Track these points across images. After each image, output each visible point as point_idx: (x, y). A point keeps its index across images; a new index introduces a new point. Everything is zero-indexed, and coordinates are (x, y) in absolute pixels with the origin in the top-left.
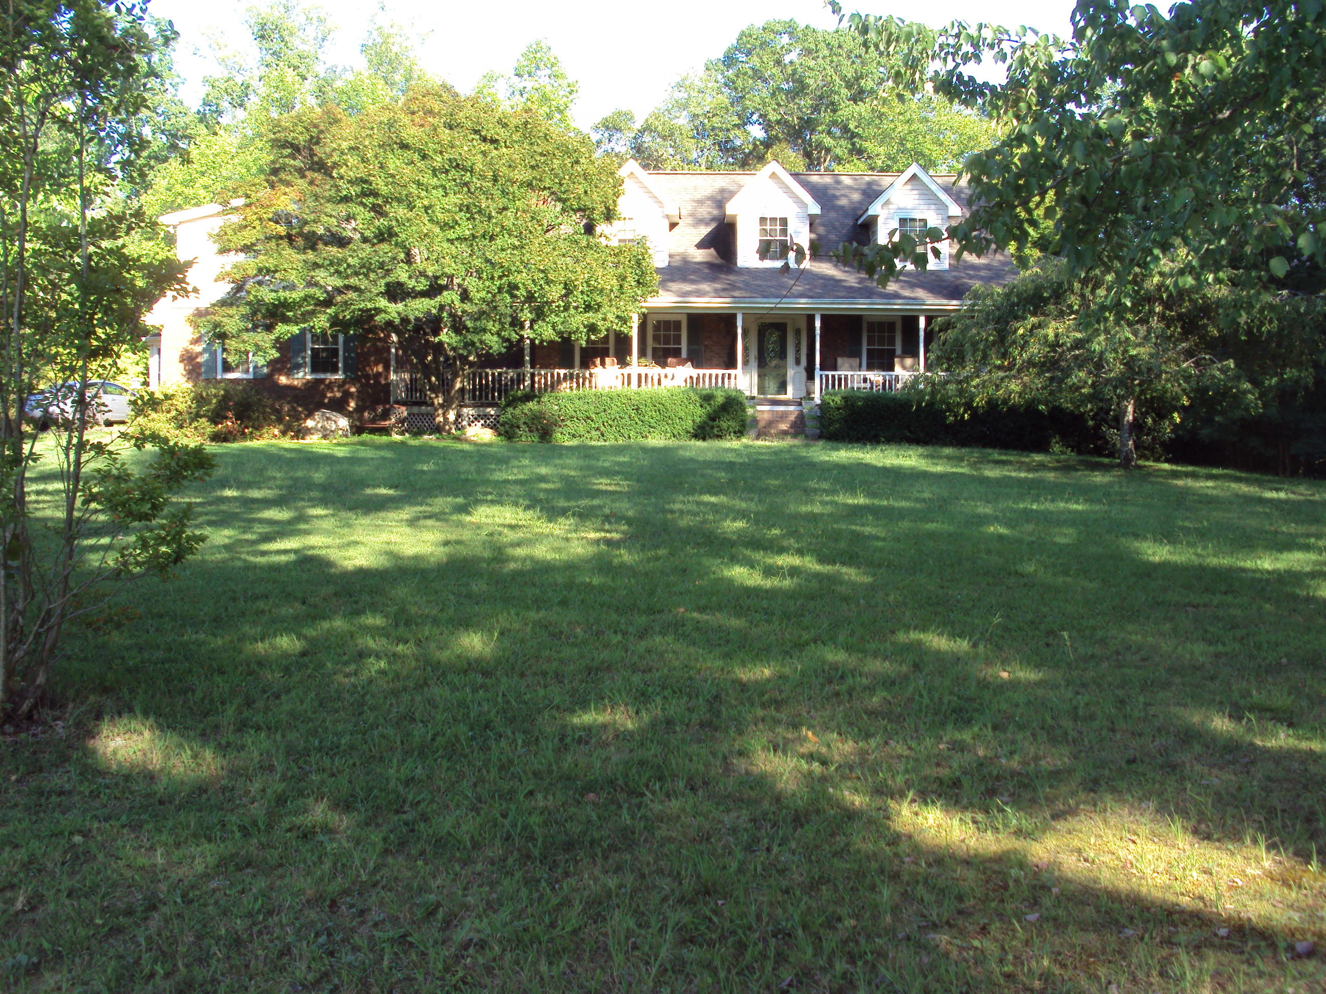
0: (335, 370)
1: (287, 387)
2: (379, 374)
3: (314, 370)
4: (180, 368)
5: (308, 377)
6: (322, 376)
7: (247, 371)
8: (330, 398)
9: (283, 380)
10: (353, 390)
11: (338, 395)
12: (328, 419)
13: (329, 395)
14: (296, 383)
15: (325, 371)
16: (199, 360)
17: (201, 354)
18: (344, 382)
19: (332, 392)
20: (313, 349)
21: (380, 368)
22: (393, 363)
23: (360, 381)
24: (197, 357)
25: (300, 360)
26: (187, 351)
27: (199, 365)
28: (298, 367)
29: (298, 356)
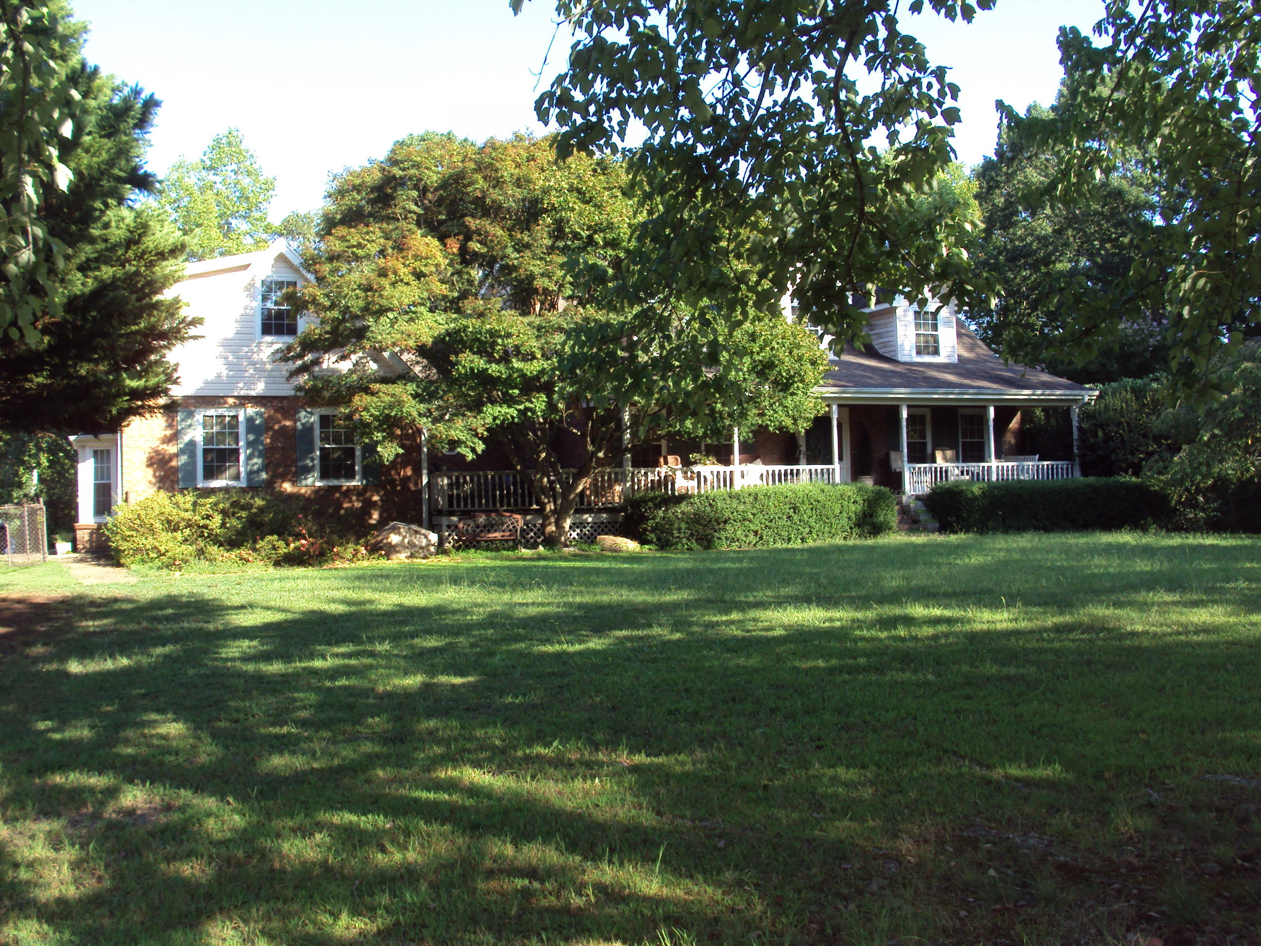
0: (351, 476)
1: (291, 496)
2: (407, 479)
3: (323, 476)
4: (149, 474)
5: (318, 484)
6: (334, 482)
7: (237, 477)
8: (346, 509)
9: (287, 487)
10: (376, 498)
11: (358, 505)
12: (417, 532)
13: (346, 505)
14: (303, 491)
15: (338, 476)
16: (174, 463)
17: (176, 455)
18: (365, 489)
19: (350, 501)
20: (322, 449)
21: (409, 472)
22: (425, 464)
23: (384, 488)
24: (171, 460)
25: (309, 463)
26: (157, 452)
27: (176, 470)
28: (307, 470)
29: (305, 458)
